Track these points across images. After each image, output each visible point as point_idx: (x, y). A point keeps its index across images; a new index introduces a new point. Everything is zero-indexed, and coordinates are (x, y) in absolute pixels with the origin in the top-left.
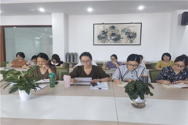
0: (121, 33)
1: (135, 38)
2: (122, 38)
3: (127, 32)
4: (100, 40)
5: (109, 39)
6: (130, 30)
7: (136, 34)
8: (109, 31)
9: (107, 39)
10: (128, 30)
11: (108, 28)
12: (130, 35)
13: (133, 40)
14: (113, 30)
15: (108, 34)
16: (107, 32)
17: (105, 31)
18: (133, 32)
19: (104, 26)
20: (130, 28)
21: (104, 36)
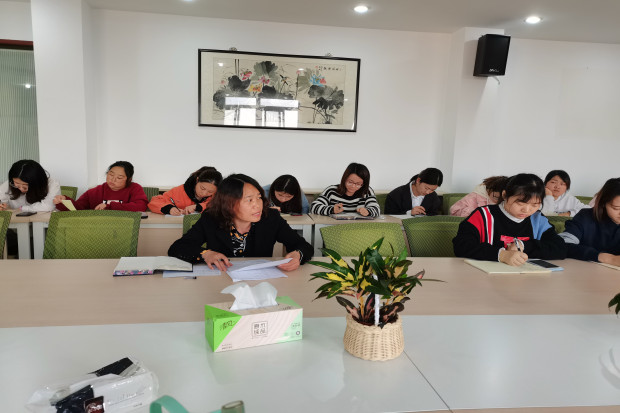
1: (338, 108)
3: (313, 87)
4: (220, 108)
7: (341, 94)
10: (317, 80)
11: (252, 69)
12: (325, 97)
13: (334, 115)
14: (267, 77)
15: (249, 89)
16: (249, 81)
17: (241, 78)
18: (334, 88)
19: (237, 61)
20: (323, 74)
21: (236, 94)
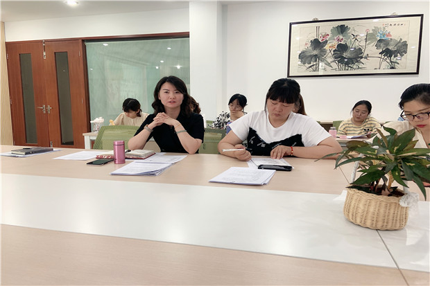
0: (363, 43)
1: (402, 55)
2: (366, 58)
3: (380, 41)
4: (304, 63)
5: (330, 60)
6: (389, 34)
7: (405, 44)
8: (330, 39)
9: (323, 60)
10: (384, 35)
11: (329, 33)
12: (390, 48)
13: (398, 61)
14: (341, 37)
15: (327, 47)
16: (326, 41)
17: (320, 40)
18: (399, 40)
19: (318, 28)
20: (389, 29)
21: (315, 52)
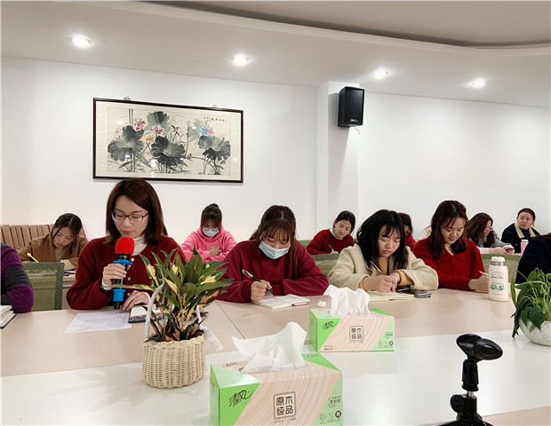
0: (185, 139)
1: (226, 158)
2: (189, 158)
3: (203, 138)
4: (116, 159)
5: (148, 156)
6: (211, 131)
7: (228, 145)
8: (146, 129)
9: (140, 157)
10: (206, 131)
11: (145, 120)
12: (214, 148)
13: (222, 166)
14: (160, 128)
15: (143, 139)
16: (143, 131)
17: (135, 129)
18: (221, 139)
19: (131, 111)
20: (211, 125)
21: (129, 145)
